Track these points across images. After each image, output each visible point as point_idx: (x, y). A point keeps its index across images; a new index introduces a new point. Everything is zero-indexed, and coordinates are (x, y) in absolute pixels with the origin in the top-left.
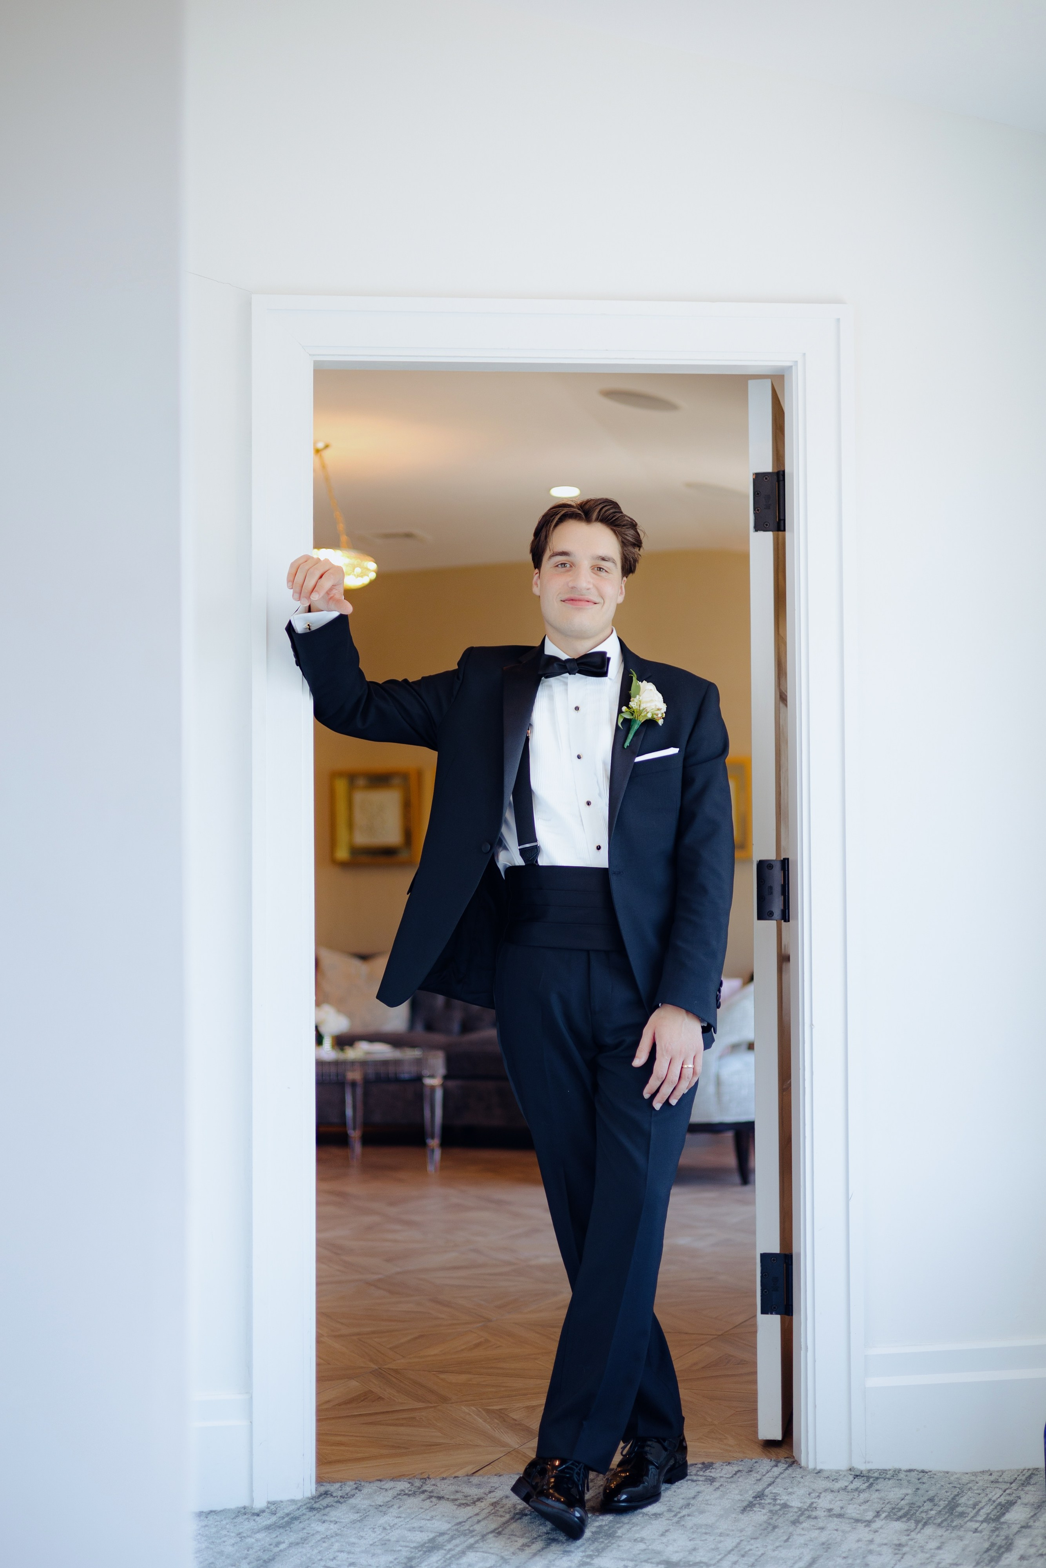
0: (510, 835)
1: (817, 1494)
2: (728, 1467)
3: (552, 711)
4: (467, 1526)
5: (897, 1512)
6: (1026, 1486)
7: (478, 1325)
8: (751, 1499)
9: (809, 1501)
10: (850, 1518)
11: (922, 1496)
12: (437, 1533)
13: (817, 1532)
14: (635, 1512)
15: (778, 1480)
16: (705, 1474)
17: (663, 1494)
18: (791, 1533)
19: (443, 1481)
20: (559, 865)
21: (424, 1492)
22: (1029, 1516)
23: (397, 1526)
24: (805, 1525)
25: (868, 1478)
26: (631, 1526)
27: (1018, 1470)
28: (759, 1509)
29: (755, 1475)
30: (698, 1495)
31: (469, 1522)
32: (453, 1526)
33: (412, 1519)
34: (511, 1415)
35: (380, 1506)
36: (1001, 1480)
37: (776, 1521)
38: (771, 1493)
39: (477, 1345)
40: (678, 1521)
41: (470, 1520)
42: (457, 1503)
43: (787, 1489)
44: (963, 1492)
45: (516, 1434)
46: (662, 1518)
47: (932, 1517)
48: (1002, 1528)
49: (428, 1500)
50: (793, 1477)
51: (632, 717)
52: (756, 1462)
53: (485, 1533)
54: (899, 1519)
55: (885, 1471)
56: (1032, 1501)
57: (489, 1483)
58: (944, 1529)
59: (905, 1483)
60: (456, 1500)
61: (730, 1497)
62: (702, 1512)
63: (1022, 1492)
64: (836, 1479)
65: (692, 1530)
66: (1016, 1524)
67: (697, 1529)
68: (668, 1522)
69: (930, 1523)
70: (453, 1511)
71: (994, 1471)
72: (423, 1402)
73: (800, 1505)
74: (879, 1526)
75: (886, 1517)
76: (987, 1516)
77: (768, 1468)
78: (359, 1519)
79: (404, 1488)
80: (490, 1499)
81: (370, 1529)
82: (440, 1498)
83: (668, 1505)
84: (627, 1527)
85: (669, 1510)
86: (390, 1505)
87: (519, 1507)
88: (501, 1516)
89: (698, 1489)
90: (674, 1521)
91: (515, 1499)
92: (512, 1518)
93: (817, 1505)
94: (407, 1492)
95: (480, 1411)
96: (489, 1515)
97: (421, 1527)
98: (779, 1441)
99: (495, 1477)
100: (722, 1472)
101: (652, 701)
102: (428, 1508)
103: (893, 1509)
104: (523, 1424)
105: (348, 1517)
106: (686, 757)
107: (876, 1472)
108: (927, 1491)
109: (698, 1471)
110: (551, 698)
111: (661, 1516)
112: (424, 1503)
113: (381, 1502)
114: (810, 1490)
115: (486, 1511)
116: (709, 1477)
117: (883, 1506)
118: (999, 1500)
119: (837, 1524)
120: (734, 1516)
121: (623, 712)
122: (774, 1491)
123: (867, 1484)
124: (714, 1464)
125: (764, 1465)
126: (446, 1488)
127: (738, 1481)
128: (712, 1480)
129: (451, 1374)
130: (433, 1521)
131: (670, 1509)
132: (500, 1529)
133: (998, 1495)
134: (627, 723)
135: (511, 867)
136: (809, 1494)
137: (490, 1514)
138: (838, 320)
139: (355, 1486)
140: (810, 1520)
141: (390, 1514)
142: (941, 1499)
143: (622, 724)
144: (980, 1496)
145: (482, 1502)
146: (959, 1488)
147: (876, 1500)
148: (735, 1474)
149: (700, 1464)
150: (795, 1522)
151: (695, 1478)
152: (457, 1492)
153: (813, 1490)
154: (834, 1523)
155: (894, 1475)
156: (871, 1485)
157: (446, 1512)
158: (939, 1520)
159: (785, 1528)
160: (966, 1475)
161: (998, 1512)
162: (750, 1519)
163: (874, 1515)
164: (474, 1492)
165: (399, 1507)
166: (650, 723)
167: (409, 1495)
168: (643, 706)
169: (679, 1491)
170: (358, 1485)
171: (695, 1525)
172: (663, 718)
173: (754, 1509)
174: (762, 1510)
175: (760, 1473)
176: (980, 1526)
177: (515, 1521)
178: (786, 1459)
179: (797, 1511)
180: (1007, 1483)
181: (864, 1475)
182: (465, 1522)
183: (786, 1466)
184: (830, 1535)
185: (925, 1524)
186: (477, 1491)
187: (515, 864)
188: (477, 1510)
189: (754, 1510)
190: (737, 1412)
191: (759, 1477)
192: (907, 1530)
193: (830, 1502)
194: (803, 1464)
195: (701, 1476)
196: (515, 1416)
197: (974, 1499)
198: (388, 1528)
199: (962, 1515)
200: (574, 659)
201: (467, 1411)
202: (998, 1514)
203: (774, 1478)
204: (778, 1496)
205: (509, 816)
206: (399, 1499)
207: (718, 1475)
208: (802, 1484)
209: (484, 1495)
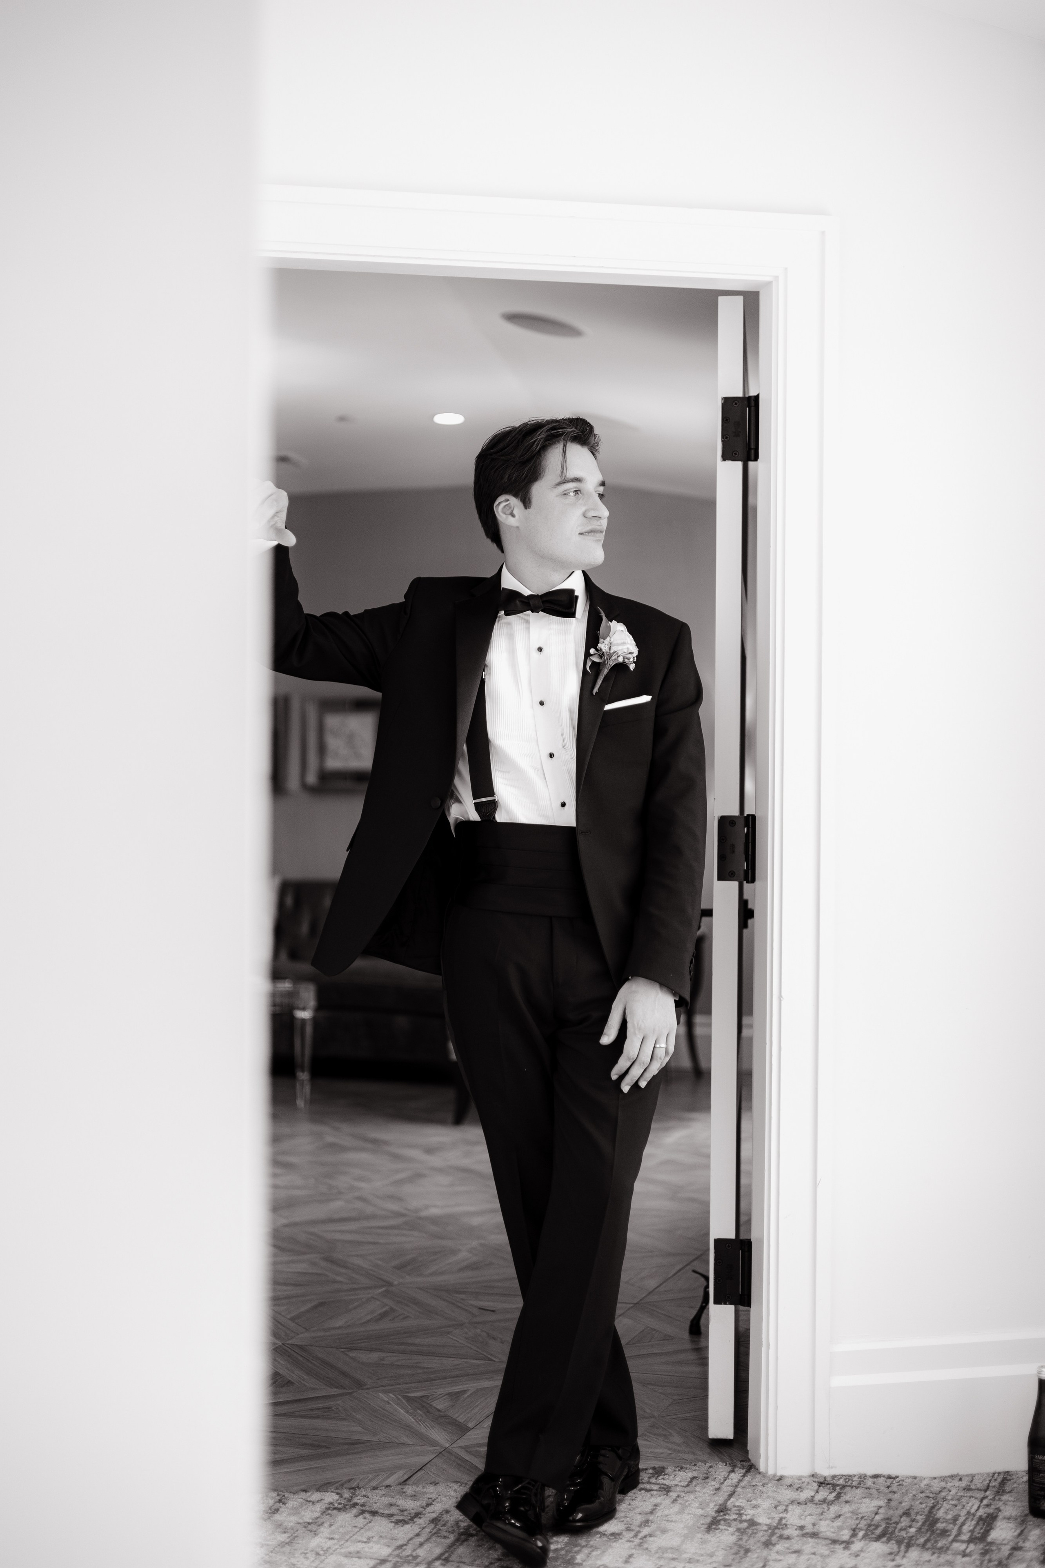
0: (464, 787)
1: (784, 1508)
2: (681, 1473)
3: (512, 652)
4: (408, 1551)
5: (874, 1529)
6: (1002, 1495)
7: (380, 1290)
8: (713, 1514)
9: (777, 1517)
10: (826, 1539)
11: (897, 1509)
12: (377, 1559)
13: (794, 1556)
14: (592, 1531)
15: (738, 1489)
16: (658, 1482)
17: (618, 1508)
18: (766, 1559)
19: (374, 1491)
20: (520, 822)
21: (355, 1505)
22: (1016, 1534)
23: (331, 1551)
24: (778, 1547)
25: (834, 1486)
26: (590, 1549)
27: (988, 1474)
28: (725, 1527)
29: (713, 1483)
30: (656, 1509)
31: (410, 1545)
32: (393, 1551)
33: (347, 1541)
34: (434, 1404)
35: (309, 1523)
36: (973, 1487)
37: (746, 1542)
38: (734, 1506)
39: (384, 1315)
40: (641, 1543)
41: (411, 1542)
42: (394, 1519)
43: (751, 1501)
44: (938, 1503)
45: (443, 1429)
46: (621, 1539)
47: (913, 1536)
48: (992, 1551)
49: (361, 1516)
50: (754, 1486)
51: (601, 661)
52: (711, 1467)
53: (430, 1559)
54: (878, 1539)
55: (849, 1477)
56: (1014, 1514)
57: (425, 1493)
58: (930, 1552)
59: (874, 1491)
60: (392, 1515)
61: (690, 1512)
62: (664, 1531)
63: (1001, 1503)
64: (799, 1487)
65: (657, 1555)
66: (1005, 1544)
67: (663, 1553)
68: (629, 1544)
69: (913, 1544)
70: (391, 1530)
71: (964, 1476)
72: (336, 1387)
73: (768, 1522)
74: (859, 1549)
75: (864, 1536)
76: (972, 1535)
77: (724, 1474)
78: (287, 1540)
79: (332, 1501)
80: (429, 1515)
81: (301, 1554)
82: (374, 1513)
83: (625, 1522)
84: (586, 1551)
85: (628, 1529)
86: (320, 1523)
87: (463, 1525)
88: (445, 1537)
89: (654, 1500)
90: (635, 1543)
91: (457, 1515)
92: (457, 1540)
93: (787, 1521)
94: (336, 1505)
95: (399, 1399)
96: (431, 1536)
97: (358, 1552)
98: (730, 1440)
99: (431, 1485)
100: (677, 1478)
101: (624, 643)
102: (362, 1527)
103: (870, 1525)
104: (449, 1416)
105: (275, 1539)
106: (658, 704)
107: (841, 1478)
108: (900, 1503)
109: (649, 1478)
110: (511, 637)
111: (621, 1537)
112: (357, 1519)
113: (310, 1518)
114: (776, 1503)
115: (427, 1530)
116: (663, 1486)
117: (857, 1522)
118: (979, 1514)
119: (813, 1546)
120: (699, 1535)
121: (592, 655)
122: (737, 1504)
123: (834, 1494)
124: (665, 1468)
125: (720, 1470)
126: (378, 1500)
127: (696, 1491)
128: (667, 1489)
129: (360, 1351)
130: (371, 1544)
131: (628, 1527)
132: (446, 1555)
133: (975, 1507)
134: (596, 667)
135: (464, 821)
136: (776, 1507)
137: (432, 1534)
138: (823, 233)
139: (278, 1498)
140: (784, 1541)
141: (321, 1534)
142: (917, 1513)
143: (590, 667)
144: (957, 1508)
145: (420, 1518)
146: (933, 1498)
147: (849, 1515)
148: (691, 1482)
149: (651, 1468)
150: (768, 1544)
151: (648, 1486)
152: (391, 1505)
153: (779, 1502)
154: (809, 1545)
155: (861, 1483)
156: (838, 1496)
157: (383, 1532)
158: (922, 1540)
159: (758, 1551)
160: (935, 1481)
161: (981, 1529)
162: (718, 1540)
163: (850, 1534)
164: (411, 1505)
165: (331, 1525)
166: (621, 667)
167: (339, 1509)
168: (614, 649)
169: (634, 1503)
170: (281, 1496)
171: (660, 1548)
172: (634, 662)
173: (720, 1526)
174: (728, 1528)
175: (717, 1480)
176: (967, 1547)
177: (461, 1544)
178: (742, 1463)
179: (766, 1529)
180: (981, 1490)
181: (829, 1482)
182: (406, 1545)
183: (744, 1471)
184: (808, 1560)
185: (909, 1546)
186: (413, 1504)
187: (469, 818)
188: (416, 1529)
189: (719, 1529)
190: (675, 1400)
191: (717, 1486)
192: (891, 1554)
193: (800, 1517)
194: (762, 1469)
195: (654, 1484)
196: (440, 1405)
197: (951, 1512)
198: (321, 1552)
199: (944, 1533)
200: (538, 595)
201: (386, 1399)
202: (982, 1531)
203: (733, 1486)
204: (742, 1510)
205: (463, 767)
206: (329, 1514)
207: (673, 1483)
208: (765, 1495)
209: (422, 1510)
